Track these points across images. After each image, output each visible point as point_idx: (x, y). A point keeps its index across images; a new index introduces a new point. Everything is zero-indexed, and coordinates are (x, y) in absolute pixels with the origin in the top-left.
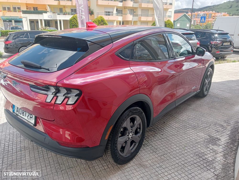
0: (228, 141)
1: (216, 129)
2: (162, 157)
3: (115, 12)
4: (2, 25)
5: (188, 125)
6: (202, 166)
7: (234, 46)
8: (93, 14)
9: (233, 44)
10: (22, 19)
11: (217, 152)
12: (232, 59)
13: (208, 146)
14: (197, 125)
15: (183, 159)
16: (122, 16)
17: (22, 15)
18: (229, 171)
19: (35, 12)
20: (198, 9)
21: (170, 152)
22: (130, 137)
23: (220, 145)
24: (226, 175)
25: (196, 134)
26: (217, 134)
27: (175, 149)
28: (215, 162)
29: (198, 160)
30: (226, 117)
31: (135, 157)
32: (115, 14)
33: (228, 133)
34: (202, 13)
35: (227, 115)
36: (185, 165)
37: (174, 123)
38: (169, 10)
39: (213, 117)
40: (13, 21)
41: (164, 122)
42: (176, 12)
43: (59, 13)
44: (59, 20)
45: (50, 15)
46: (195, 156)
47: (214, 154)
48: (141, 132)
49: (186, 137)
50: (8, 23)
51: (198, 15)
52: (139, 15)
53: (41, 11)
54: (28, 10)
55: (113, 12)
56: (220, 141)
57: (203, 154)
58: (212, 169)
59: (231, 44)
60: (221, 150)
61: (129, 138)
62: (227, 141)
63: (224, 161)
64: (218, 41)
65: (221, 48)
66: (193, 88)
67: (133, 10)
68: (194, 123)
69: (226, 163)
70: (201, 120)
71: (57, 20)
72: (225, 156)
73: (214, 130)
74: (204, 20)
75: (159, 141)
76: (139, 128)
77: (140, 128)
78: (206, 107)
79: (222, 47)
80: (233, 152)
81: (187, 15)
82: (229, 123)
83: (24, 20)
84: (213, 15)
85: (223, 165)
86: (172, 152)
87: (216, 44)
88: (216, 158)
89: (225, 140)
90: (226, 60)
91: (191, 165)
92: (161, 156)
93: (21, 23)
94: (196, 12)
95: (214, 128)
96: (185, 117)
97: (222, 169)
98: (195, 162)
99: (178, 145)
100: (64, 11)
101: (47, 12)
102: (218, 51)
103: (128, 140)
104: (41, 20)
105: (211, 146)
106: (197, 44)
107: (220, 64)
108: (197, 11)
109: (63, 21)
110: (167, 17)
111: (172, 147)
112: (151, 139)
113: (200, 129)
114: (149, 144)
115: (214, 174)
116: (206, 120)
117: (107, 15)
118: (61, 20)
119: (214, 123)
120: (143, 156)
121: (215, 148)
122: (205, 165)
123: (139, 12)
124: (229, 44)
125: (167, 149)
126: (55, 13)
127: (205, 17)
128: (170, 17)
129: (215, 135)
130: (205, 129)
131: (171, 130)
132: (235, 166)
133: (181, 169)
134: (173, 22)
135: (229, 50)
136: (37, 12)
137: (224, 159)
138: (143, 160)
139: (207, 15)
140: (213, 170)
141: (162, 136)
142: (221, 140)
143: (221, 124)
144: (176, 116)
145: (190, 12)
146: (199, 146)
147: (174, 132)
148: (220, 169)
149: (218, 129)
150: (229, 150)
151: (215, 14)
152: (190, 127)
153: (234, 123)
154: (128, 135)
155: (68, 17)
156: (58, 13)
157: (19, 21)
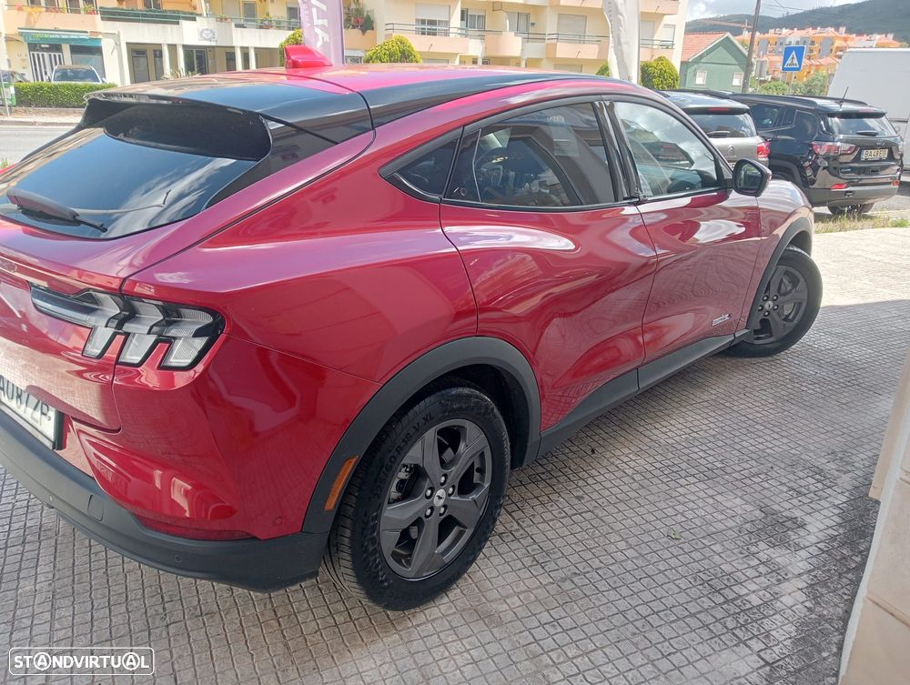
0: (836, 533)
1: (792, 484)
2: (567, 585)
3: (456, 21)
4: (23, 60)
5: (684, 466)
6: (718, 628)
7: (904, 163)
8: (373, 29)
9: (902, 155)
10: (100, 39)
11: (786, 575)
12: (894, 215)
13: (753, 549)
14: (719, 466)
15: (647, 596)
16: (482, 38)
17: (101, 26)
18: (820, 652)
19: (152, 16)
20: (779, 19)
21: (600, 568)
23: (798, 547)
24: (809, 666)
25: (711, 501)
26: (795, 502)
27: (619, 556)
28: (772, 612)
29: (707, 603)
30: (839, 438)
31: (461, 583)
32: (455, 30)
33: (837, 502)
34: (793, 36)
35: (845, 430)
36: (654, 620)
37: (631, 456)
38: (667, 20)
39: (786, 437)
40: (66, 49)
41: (593, 451)
42: (695, 28)
43: (242, 22)
44: (242, 48)
45: (207, 30)
46: (694, 586)
47: (774, 581)
48: (487, 485)
49: (670, 511)
50: (46, 54)
51: (778, 44)
52: (547, 37)
53: (174, 12)
54: (124, 6)
55: (447, 23)
56: (802, 532)
57: (728, 580)
58: (755, 640)
59: (891, 157)
60: (804, 566)
61: (432, 508)
62: (831, 532)
63: (809, 609)
64: (841, 141)
65: (854, 170)
66: (717, 321)
67: (527, 16)
68: (710, 459)
69: (813, 616)
70: (737, 447)
71: (233, 47)
72: (813, 591)
73: (785, 489)
74: (795, 61)
75: (564, 521)
76: (478, 470)
77: (481, 471)
78: (764, 398)
79: (856, 165)
80: (850, 576)
81: (735, 40)
82: (847, 463)
83: (107, 45)
84: (838, 43)
85: (802, 624)
86: (607, 566)
87: (832, 154)
88: (776, 596)
89: (823, 527)
90: (871, 218)
91: (674, 621)
92: (564, 580)
93: (95, 58)
94: (772, 31)
95: (784, 481)
96: (678, 432)
97: (796, 642)
98: (693, 608)
99: (633, 541)
100: (260, 16)
101: (197, 15)
102: (841, 181)
103: (427, 517)
104: (173, 47)
105: (764, 550)
106: (759, 150)
107: (842, 233)
108: (774, 27)
109: (256, 54)
110: (655, 47)
111: (612, 548)
112: (532, 512)
113: (731, 479)
114: (522, 532)
115: (762, 659)
116: (761, 446)
117: (423, 34)
118: (248, 48)
119: (787, 461)
120: (493, 580)
121: (780, 556)
122: (730, 624)
123: (550, 24)
124: (884, 154)
125: (591, 556)
126: (226, 19)
127: (799, 51)
128: (668, 46)
129: (787, 505)
130: (749, 482)
131: (617, 482)
132: (846, 630)
133: (634, 634)
134: (677, 67)
135: (884, 180)
136: (157, 16)
137: (808, 604)
138: (488, 594)
139: (813, 43)
140: (757, 646)
141: (576, 501)
142: (808, 527)
143: (817, 464)
144: (641, 429)
145: (749, 30)
146: (717, 548)
147: (626, 488)
148: (788, 642)
149: (802, 483)
150: (835, 565)
151: (845, 40)
152: (693, 471)
153: (867, 463)
154: (428, 497)
155: (275, 39)
156: (238, 22)
157: (87, 49)
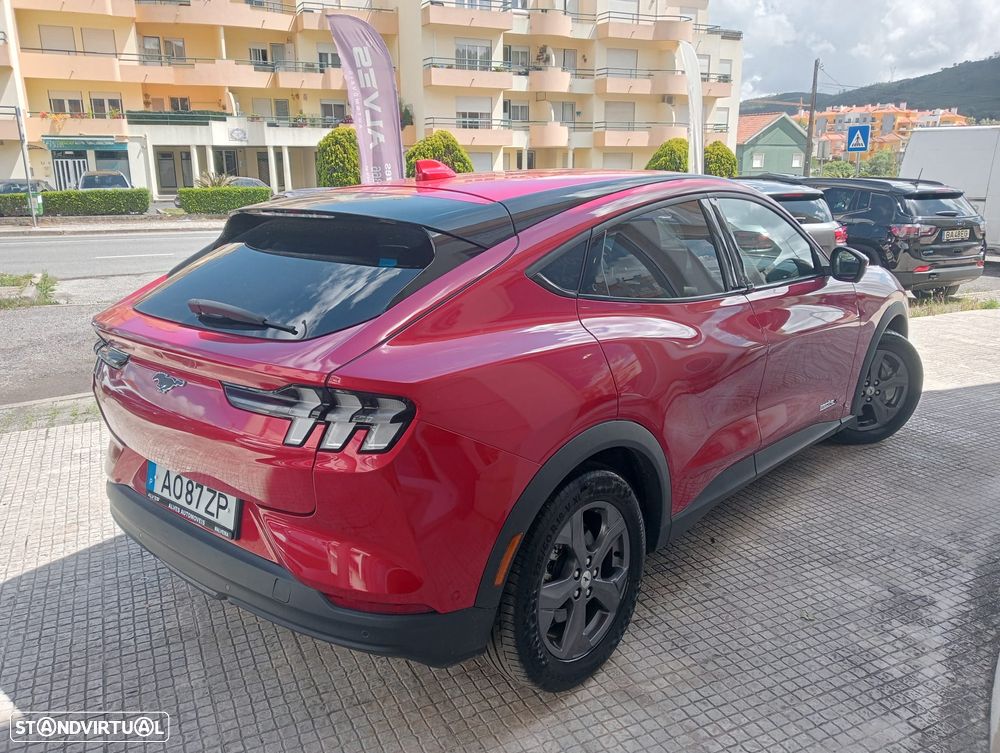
0: (967, 609)
1: (916, 565)
2: (710, 666)
3: (498, 113)
4: (46, 168)
5: (806, 551)
6: (865, 700)
7: (987, 242)
8: (412, 124)
9: (984, 235)
10: (126, 143)
11: (923, 649)
12: (983, 297)
13: (887, 627)
14: (842, 550)
15: (790, 673)
16: (526, 129)
17: (126, 129)
18: (968, 717)
19: (180, 118)
20: (835, 96)
21: (740, 649)
22: (585, 584)
23: (932, 624)
24: (959, 731)
25: (838, 583)
26: (922, 581)
27: (756, 638)
28: (915, 684)
29: (850, 678)
30: (956, 520)
31: (606, 667)
32: (498, 122)
33: (963, 581)
34: (853, 114)
35: (962, 512)
36: (801, 694)
37: (751, 544)
38: (719, 103)
39: (904, 521)
40: (91, 154)
41: (713, 540)
42: (747, 110)
43: (274, 121)
44: (275, 147)
45: (237, 130)
46: (835, 663)
47: (912, 655)
48: (625, 569)
49: (800, 595)
50: (70, 161)
51: (837, 122)
52: (595, 126)
53: (203, 112)
54: (151, 109)
55: (489, 115)
56: (933, 609)
57: (867, 655)
58: (902, 709)
59: (973, 237)
60: (939, 640)
61: (580, 590)
62: (961, 608)
63: (952, 680)
64: (920, 223)
65: (936, 251)
66: (824, 407)
67: (573, 106)
68: (831, 544)
69: (956, 686)
70: (857, 532)
71: (266, 147)
72: (952, 662)
73: (910, 570)
74: (861, 141)
75: (696, 607)
76: (617, 554)
77: (620, 554)
78: (876, 483)
79: (938, 246)
80: (987, 648)
81: (792, 119)
82: (969, 543)
83: (133, 149)
84: (900, 119)
85: (946, 694)
86: (747, 647)
87: (912, 236)
88: (917, 669)
89: (953, 604)
90: (958, 300)
91: (820, 695)
92: (706, 662)
93: (121, 163)
94: (829, 109)
95: (908, 562)
96: (794, 519)
97: (943, 710)
98: (837, 682)
99: (768, 623)
100: (293, 114)
101: (228, 115)
102: (924, 263)
103: (576, 598)
104: (202, 149)
105: (898, 628)
106: (837, 235)
107: (930, 318)
108: (832, 105)
109: (289, 153)
110: (708, 131)
111: (748, 631)
112: (663, 600)
113: (855, 562)
114: (656, 619)
115: (912, 726)
116: (879, 530)
117: (465, 127)
118: (280, 147)
119: (908, 543)
120: (637, 664)
121: (915, 632)
122: (876, 695)
123: (597, 113)
124: (966, 234)
125: (729, 639)
126: (258, 118)
127: (864, 131)
128: (722, 129)
129: (914, 585)
130: (873, 565)
131: (742, 570)
132: (991, 697)
133: (784, 708)
134: (733, 150)
135: (968, 261)
136: (186, 118)
137: (949, 675)
138: (634, 677)
139: (873, 120)
140: (905, 714)
141: (704, 588)
142: (938, 604)
143: (938, 545)
144: (757, 518)
145: (805, 109)
146: (852, 627)
147: (752, 575)
148: (936, 710)
149: (925, 563)
150: (971, 639)
151: (908, 116)
152: (816, 556)
153: (988, 543)
154: (576, 579)
155: (313, 137)
156: (270, 121)
157: (113, 154)
